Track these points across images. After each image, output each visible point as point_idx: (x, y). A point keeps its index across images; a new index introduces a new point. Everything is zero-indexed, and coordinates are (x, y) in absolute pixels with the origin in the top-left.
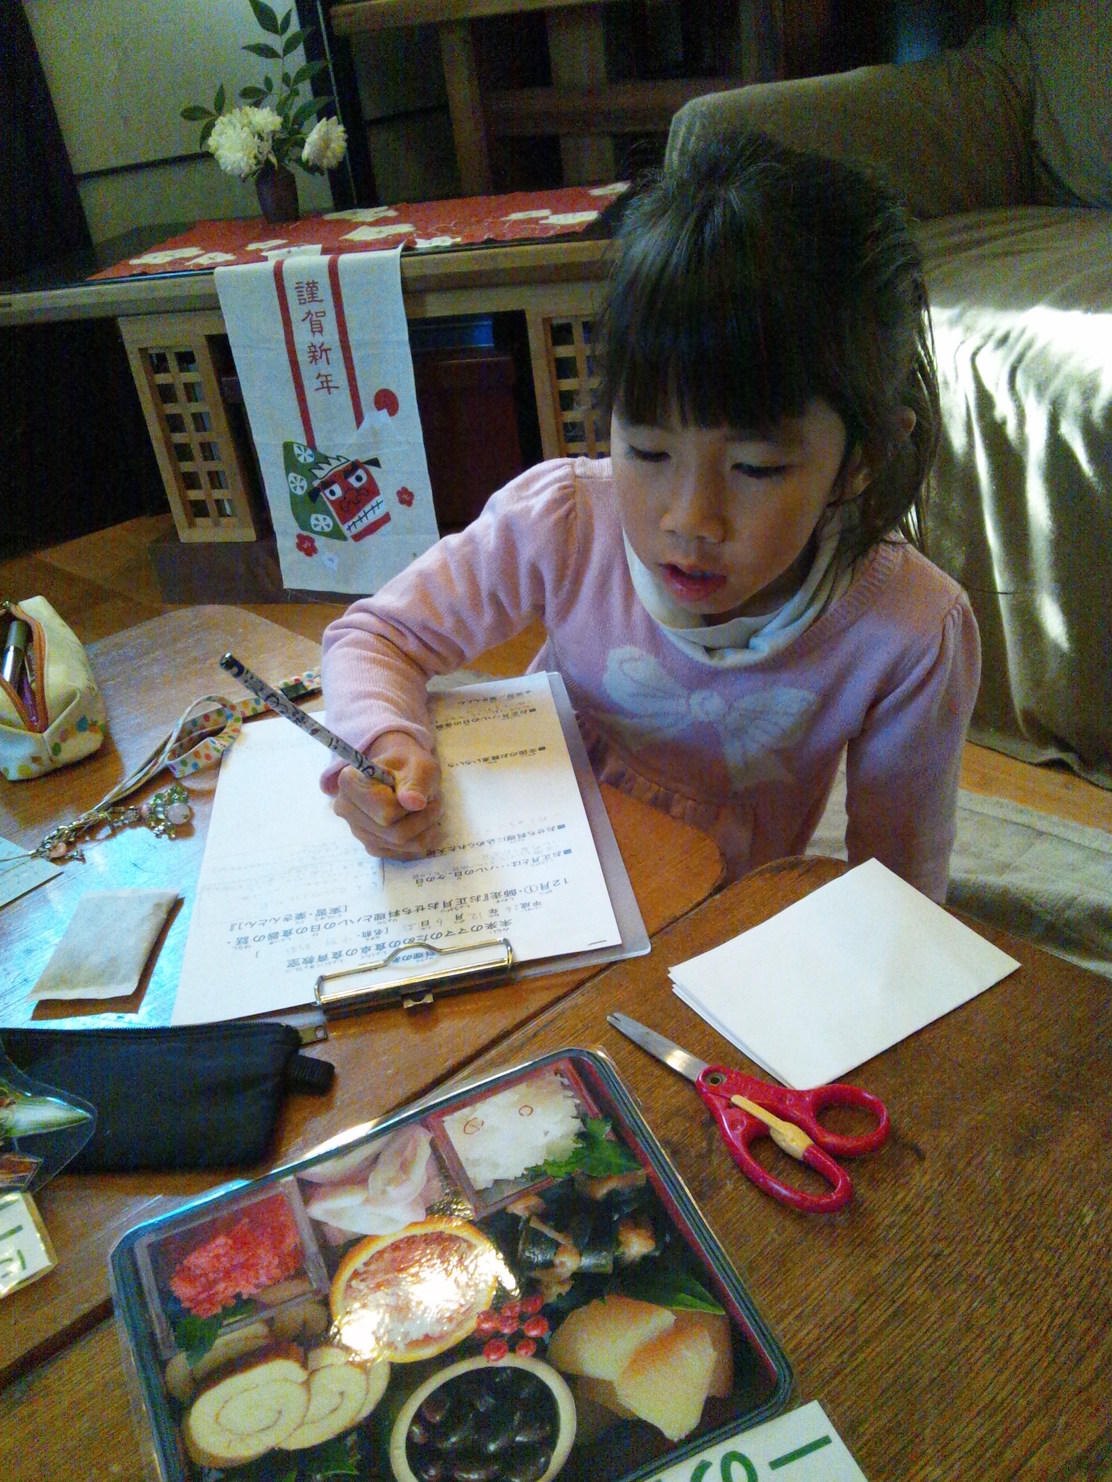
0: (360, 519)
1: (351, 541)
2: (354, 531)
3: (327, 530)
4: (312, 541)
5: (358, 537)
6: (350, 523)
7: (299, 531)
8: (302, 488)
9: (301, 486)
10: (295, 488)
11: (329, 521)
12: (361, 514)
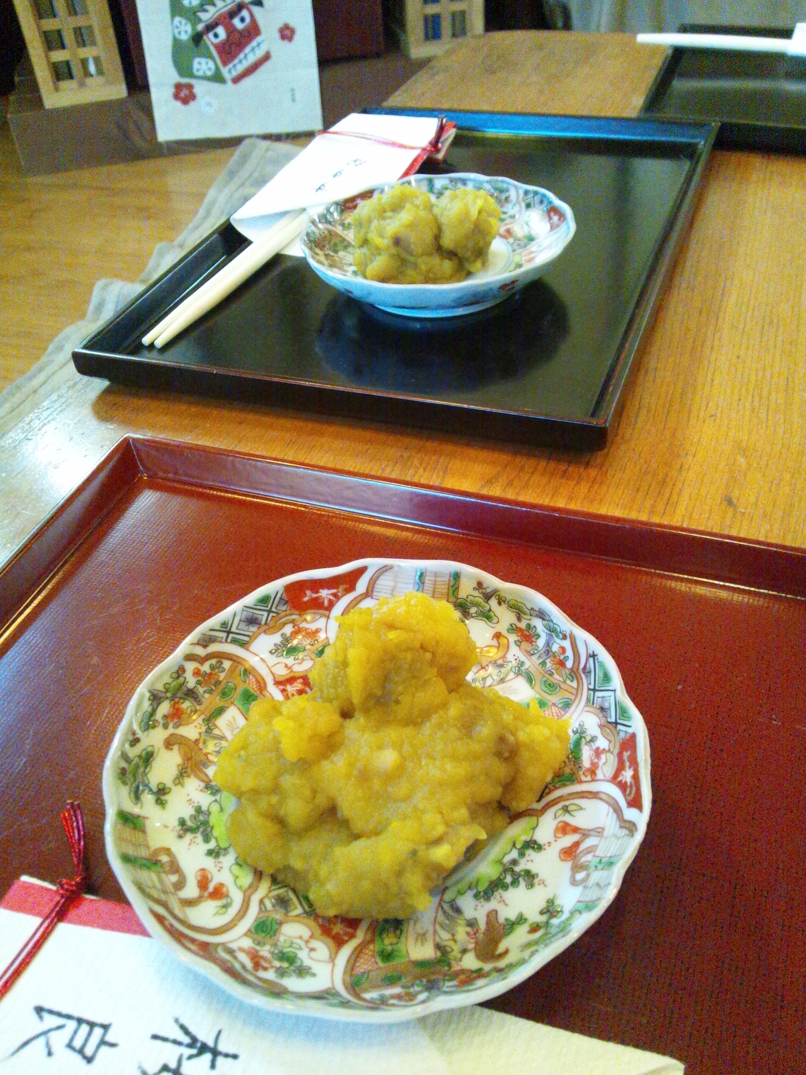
0: (240, 62)
1: (230, 83)
2: (235, 73)
3: (209, 73)
4: (190, 87)
5: (237, 80)
6: (231, 66)
7: (177, 79)
8: (186, 32)
9: (185, 31)
10: (180, 33)
11: (211, 65)
12: (241, 56)
